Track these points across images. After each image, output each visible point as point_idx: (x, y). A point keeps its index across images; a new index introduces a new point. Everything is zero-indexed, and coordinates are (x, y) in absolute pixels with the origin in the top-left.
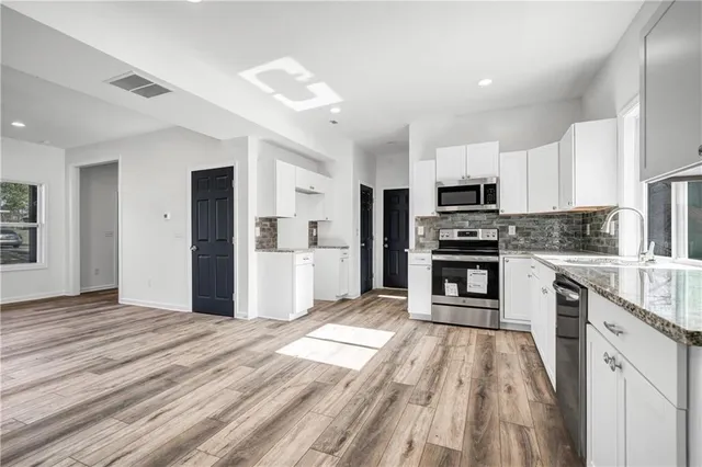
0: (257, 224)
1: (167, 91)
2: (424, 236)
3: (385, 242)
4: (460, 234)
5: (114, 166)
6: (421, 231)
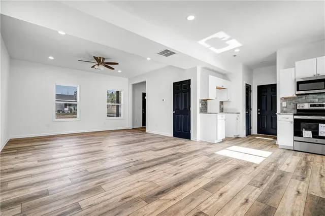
0: (200, 102)
1: (175, 53)
2: (286, 107)
3: (258, 112)
4: (311, 106)
5: (144, 83)
6: (284, 104)
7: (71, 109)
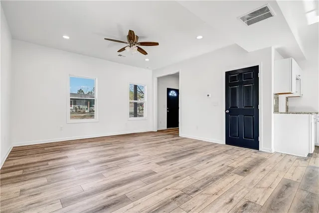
7: (76, 108)
